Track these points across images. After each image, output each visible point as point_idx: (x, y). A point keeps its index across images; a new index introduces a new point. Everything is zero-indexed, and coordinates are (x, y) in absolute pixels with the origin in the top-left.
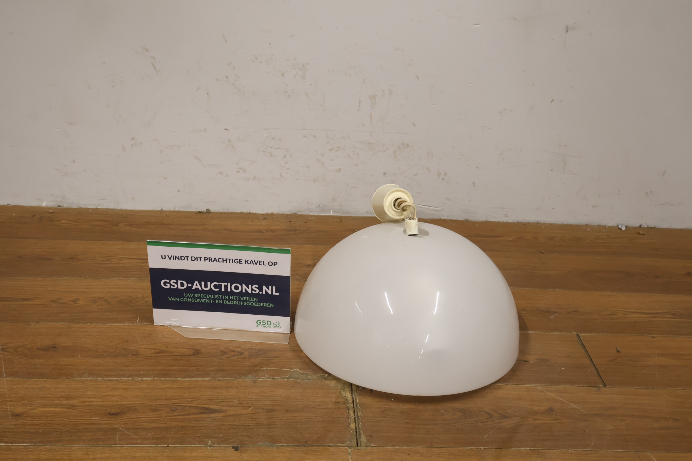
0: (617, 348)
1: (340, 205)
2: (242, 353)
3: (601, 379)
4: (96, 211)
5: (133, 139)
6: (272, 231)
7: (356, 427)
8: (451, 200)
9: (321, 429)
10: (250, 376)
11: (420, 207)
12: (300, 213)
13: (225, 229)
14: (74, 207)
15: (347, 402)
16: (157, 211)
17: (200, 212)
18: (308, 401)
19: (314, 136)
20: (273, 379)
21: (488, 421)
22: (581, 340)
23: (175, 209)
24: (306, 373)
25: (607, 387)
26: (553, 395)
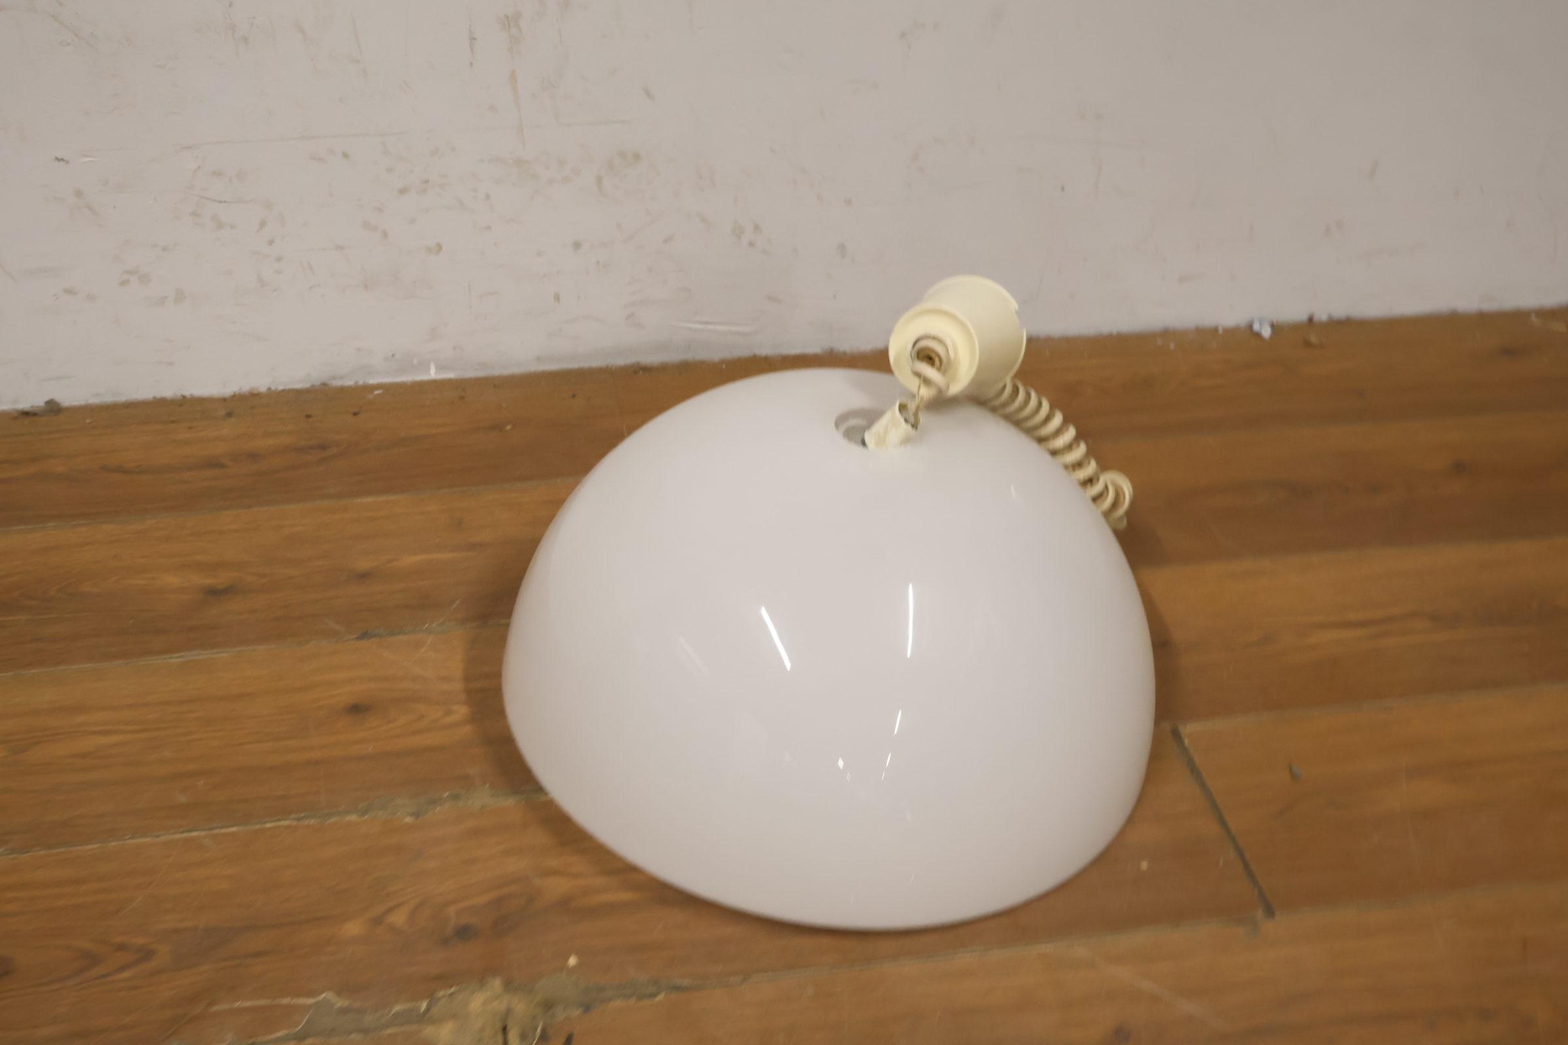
0: (1290, 766)
1: (454, 348)
3: (1256, 890)
6: (253, 456)
8: (779, 301)
11: (690, 330)
12: (338, 383)
13: (104, 468)
17: (26, 414)
22: (1186, 748)
24: (356, 1005)
25: (1276, 915)
26: (1124, 973)
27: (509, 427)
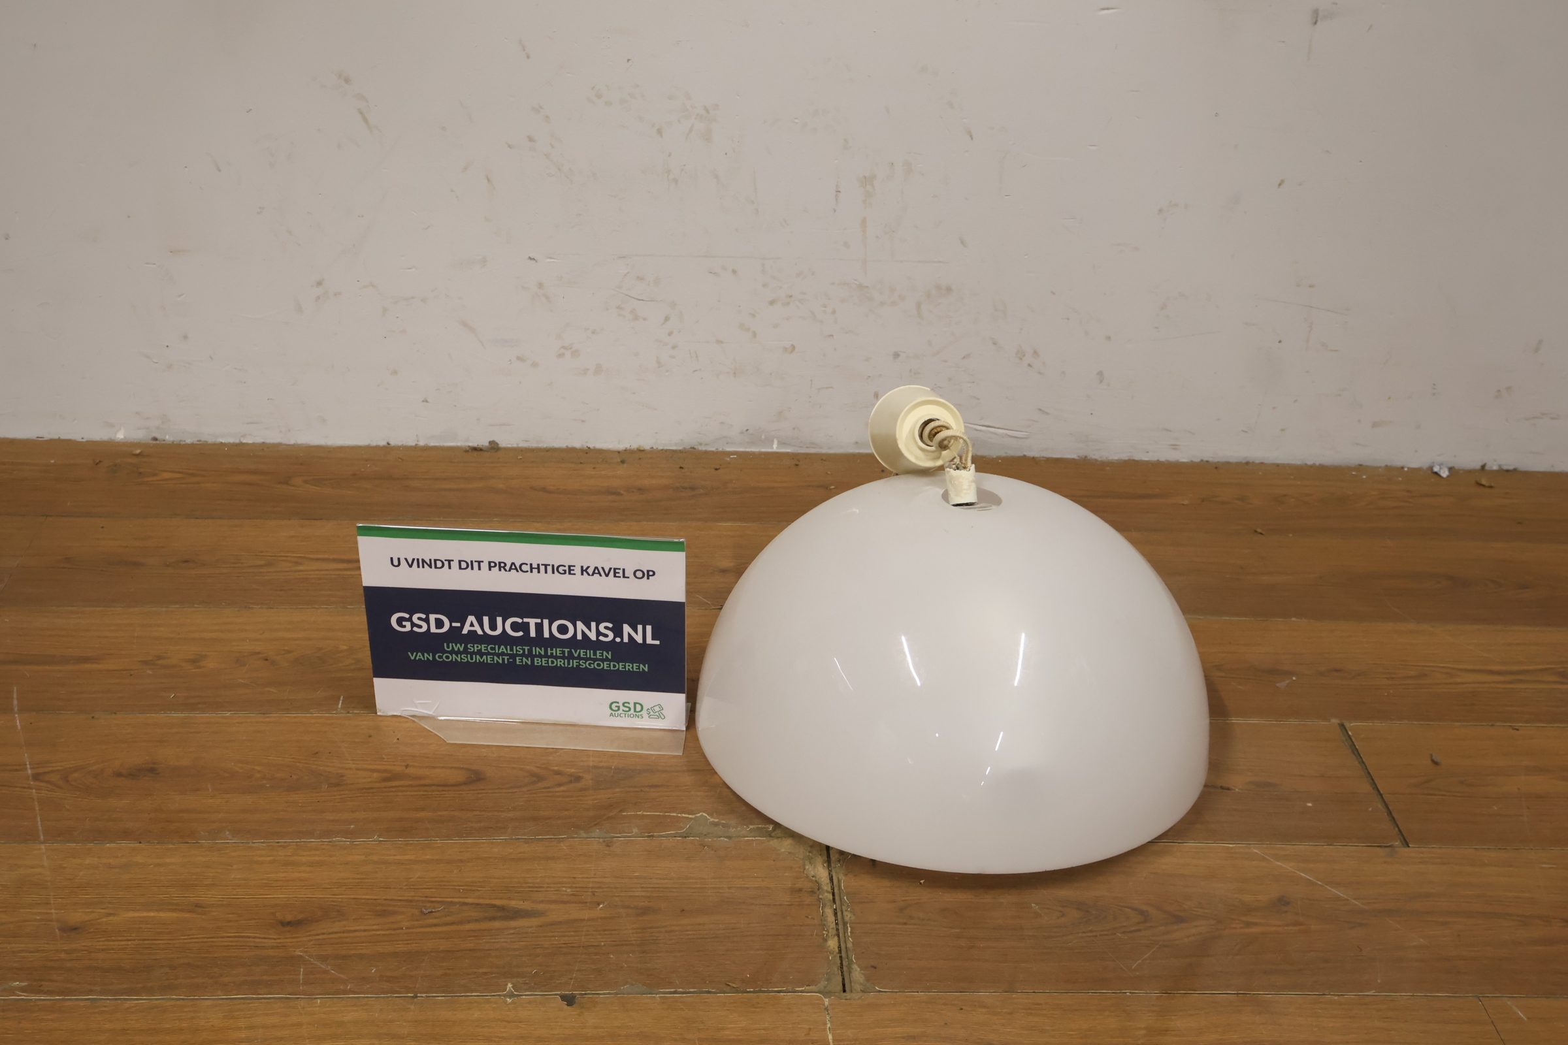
0: (1431, 755)
1: (794, 429)
2: (578, 779)
3: (1396, 829)
4: (239, 450)
5: (319, 284)
6: (641, 490)
7: (839, 947)
8: (1048, 414)
9: (761, 952)
10: (597, 832)
11: (977, 430)
12: (704, 448)
13: (532, 488)
14: (189, 441)
15: (818, 889)
16: (377, 447)
17: (475, 449)
18: (729, 888)
19: (734, 272)
20: (649, 837)
21: (1139, 930)
22: (1349, 736)
23: (418, 443)
24: (724, 822)
25: (1410, 846)
26: (1289, 867)
27: (833, 487)
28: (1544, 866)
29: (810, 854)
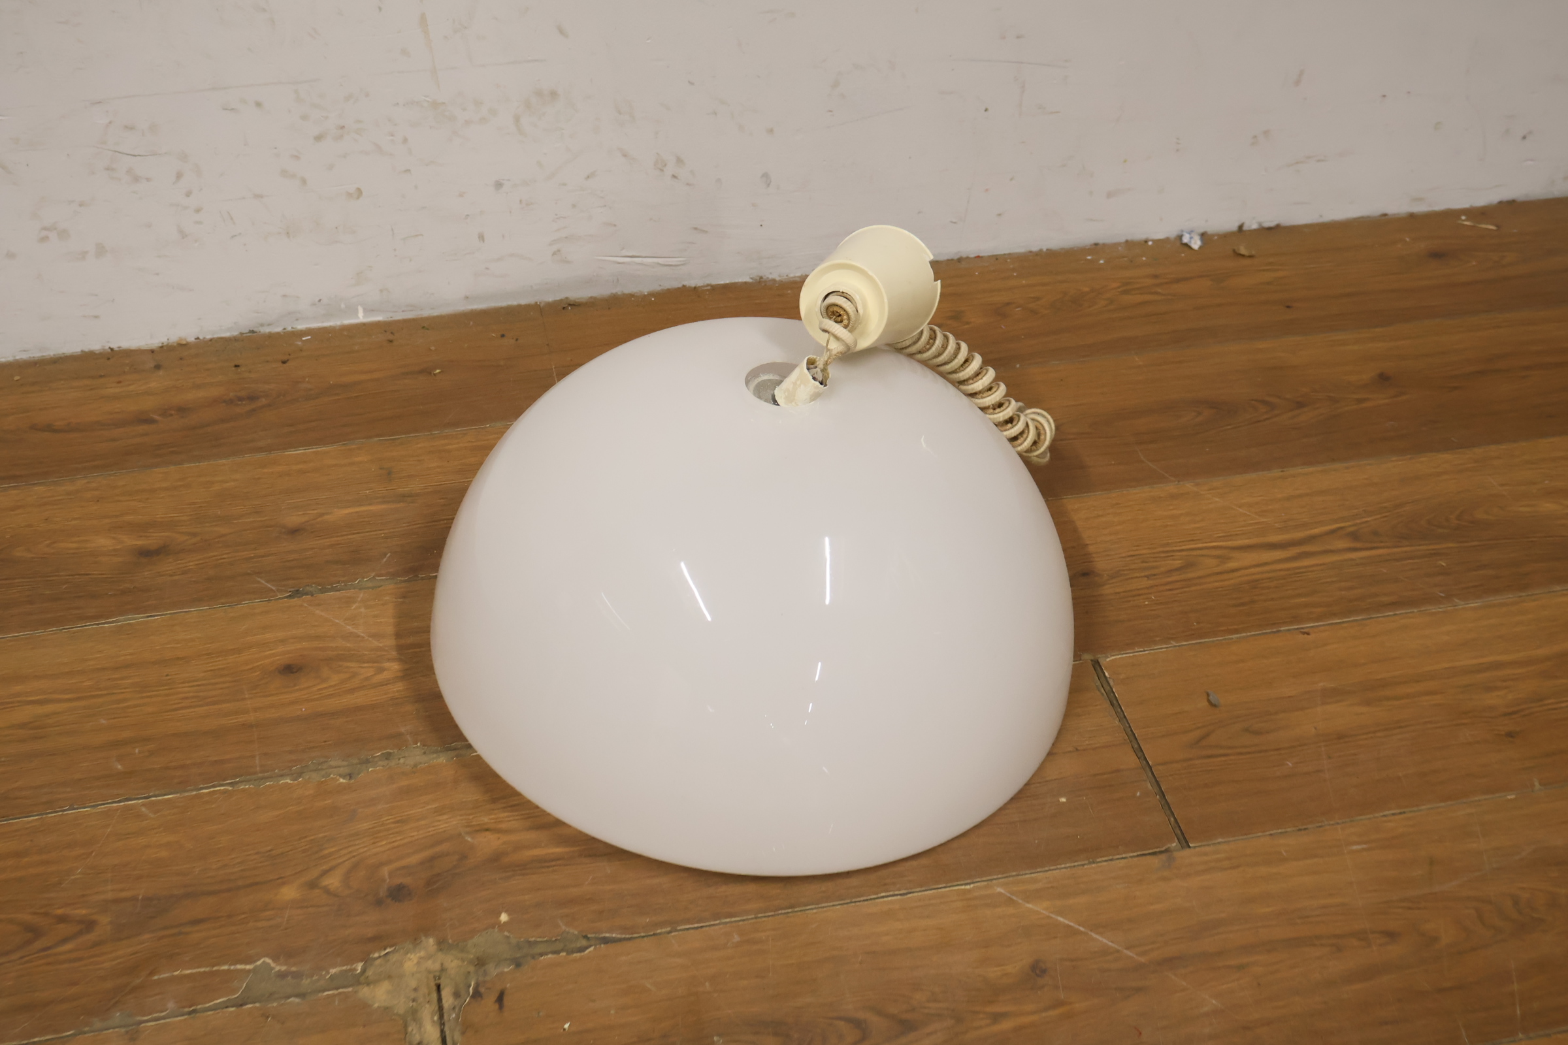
0: (1208, 695)
2: (89, 925)
3: (1172, 820)
6: (182, 410)
8: (705, 231)
10: (117, 1016)
11: (619, 263)
12: (266, 330)
13: (34, 428)
19: (258, 104)
20: (190, 1013)
22: (1106, 680)
24: (294, 969)
25: (1190, 845)
26: (1039, 908)
27: (438, 371)
28: (1355, 847)
29: (414, 1004)
